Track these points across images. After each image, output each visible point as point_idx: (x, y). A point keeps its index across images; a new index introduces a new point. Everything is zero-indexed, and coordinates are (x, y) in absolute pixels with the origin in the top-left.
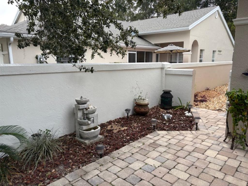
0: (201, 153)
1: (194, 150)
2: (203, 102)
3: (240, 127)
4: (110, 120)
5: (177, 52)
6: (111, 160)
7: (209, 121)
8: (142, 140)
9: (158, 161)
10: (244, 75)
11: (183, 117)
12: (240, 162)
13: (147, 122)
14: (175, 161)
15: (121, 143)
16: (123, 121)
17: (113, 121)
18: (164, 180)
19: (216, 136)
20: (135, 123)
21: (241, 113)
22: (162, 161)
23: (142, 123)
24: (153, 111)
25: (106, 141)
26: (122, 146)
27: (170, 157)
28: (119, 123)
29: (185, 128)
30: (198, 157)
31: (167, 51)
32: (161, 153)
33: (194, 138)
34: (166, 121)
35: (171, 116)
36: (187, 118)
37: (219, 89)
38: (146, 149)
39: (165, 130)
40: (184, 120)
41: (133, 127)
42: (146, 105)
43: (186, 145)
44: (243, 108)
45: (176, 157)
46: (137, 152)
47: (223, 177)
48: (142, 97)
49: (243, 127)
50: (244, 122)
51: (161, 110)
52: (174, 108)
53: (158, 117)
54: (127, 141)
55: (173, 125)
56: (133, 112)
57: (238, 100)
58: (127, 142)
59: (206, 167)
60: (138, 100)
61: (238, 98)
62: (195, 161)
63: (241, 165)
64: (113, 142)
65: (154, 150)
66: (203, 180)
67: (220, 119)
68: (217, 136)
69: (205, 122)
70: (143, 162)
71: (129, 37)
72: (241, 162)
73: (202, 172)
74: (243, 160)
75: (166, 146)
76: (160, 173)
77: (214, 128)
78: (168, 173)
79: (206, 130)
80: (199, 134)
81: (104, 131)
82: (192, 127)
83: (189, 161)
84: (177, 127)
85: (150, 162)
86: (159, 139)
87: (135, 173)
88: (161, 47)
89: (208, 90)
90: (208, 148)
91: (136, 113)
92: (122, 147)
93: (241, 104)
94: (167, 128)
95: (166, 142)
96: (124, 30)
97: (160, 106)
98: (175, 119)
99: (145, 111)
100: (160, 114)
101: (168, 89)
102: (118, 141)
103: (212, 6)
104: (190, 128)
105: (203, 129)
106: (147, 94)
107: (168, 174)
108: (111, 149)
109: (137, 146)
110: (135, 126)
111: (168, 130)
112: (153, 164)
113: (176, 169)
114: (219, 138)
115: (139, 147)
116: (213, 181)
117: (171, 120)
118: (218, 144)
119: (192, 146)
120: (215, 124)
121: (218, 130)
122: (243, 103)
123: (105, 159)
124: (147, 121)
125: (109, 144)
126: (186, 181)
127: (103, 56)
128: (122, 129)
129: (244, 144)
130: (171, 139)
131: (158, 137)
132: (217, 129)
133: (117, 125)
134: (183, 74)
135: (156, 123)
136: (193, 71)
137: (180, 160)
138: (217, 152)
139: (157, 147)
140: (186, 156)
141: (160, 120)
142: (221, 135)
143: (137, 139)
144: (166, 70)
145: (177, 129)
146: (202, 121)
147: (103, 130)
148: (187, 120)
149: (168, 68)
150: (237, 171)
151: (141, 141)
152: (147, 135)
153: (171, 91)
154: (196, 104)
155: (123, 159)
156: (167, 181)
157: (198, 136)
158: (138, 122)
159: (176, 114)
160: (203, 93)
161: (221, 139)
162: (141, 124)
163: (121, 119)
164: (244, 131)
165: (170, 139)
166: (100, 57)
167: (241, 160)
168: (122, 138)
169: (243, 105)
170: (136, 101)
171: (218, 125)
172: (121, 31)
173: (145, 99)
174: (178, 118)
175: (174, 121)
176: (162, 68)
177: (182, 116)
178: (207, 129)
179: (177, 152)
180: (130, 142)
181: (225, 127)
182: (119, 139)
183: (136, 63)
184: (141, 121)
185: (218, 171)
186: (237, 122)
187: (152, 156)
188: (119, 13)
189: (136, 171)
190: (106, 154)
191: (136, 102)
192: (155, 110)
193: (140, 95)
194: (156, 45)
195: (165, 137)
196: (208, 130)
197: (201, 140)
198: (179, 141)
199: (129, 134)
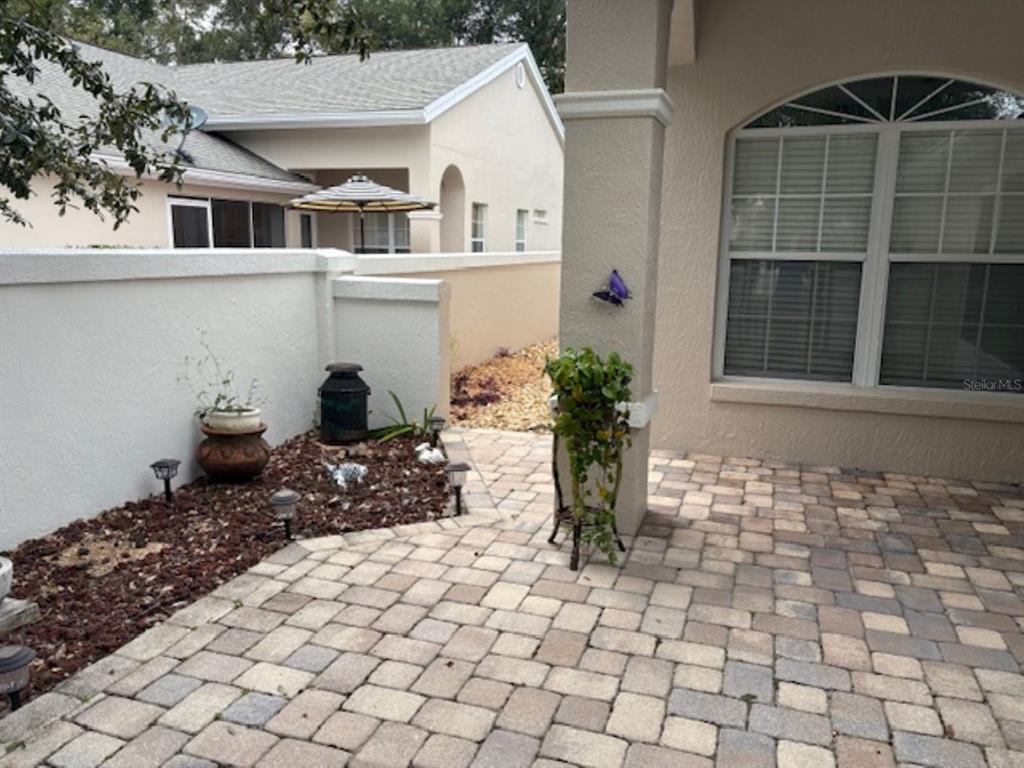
0: (469, 604)
1: (447, 597)
2: (485, 404)
3: (595, 486)
4: (73, 519)
5: (383, 209)
6: (71, 707)
7: (504, 474)
8: (232, 589)
9: (299, 669)
10: (598, 299)
11: (409, 469)
12: (598, 610)
13: (259, 510)
14: (372, 655)
15: (128, 621)
16: (144, 517)
17: (90, 521)
18: (322, 744)
19: (525, 528)
20: (202, 520)
21: (595, 431)
22: (315, 666)
23: (234, 515)
24: (287, 457)
25: (48, 624)
26: (131, 632)
27: (351, 643)
28: (123, 530)
29: (416, 511)
30: (458, 621)
31: (345, 203)
32: (315, 632)
33: (448, 547)
34: (340, 494)
35: (363, 469)
36: (426, 472)
37: (540, 351)
38: (248, 626)
39: (334, 531)
40: (413, 482)
41: (191, 539)
42: (256, 435)
43: (415, 582)
44: (599, 416)
45: (376, 633)
46: (204, 649)
47: (542, 678)
48: (234, 398)
49: (604, 482)
50: (605, 465)
51: (324, 447)
52: (376, 434)
53: (308, 480)
54: (158, 604)
55: (368, 507)
56: (193, 470)
57: (581, 389)
58: (158, 610)
59: (486, 655)
60: (216, 413)
61: (581, 382)
62: (445, 639)
63: (603, 621)
64: (86, 621)
65: (283, 623)
66: (471, 705)
67: (542, 463)
68: (529, 524)
69: (489, 480)
70: (232, 685)
71: (146, 130)
72: (603, 608)
73: (472, 676)
74: (609, 600)
75: (335, 600)
76: (303, 720)
77: (521, 496)
78: (340, 709)
79: (493, 510)
80: (466, 526)
81: (41, 578)
82: (441, 505)
83: (424, 643)
84: (383, 513)
85: (265, 678)
86: (306, 575)
87: (189, 745)
88: (320, 187)
89: (505, 358)
90: (495, 576)
91: (209, 471)
92: (133, 639)
93: (593, 401)
94: (345, 520)
95: (338, 581)
96: (118, 97)
97: (318, 432)
98: (379, 481)
99: (248, 460)
100: (317, 467)
101: (347, 359)
102: (113, 613)
103: (506, 40)
104: (433, 511)
105: (482, 507)
106: (256, 384)
107: (342, 713)
108: (75, 658)
109: (205, 621)
110: (200, 531)
111: (347, 530)
112: (276, 685)
113: (375, 685)
114: (533, 534)
115: (216, 622)
116: (507, 699)
117: (362, 486)
118: (530, 558)
119: (439, 579)
120: (523, 484)
121: (533, 505)
122: (598, 400)
123: (37, 708)
124: (261, 502)
125: (63, 636)
126: (409, 723)
127: (24, 216)
128: (137, 556)
129: (612, 543)
130: (360, 566)
131: (307, 565)
132: (530, 502)
133: (114, 541)
134: (402, 297)
135: (293, 506)
136: (439, 286)
137: (393, 647)
138: (527, 589)
139: (298, 610)
140: (415, 625)
141: (319, 491)
142: (540, 519)
143: (207, 587)
144: (334, 282)
145: (384, 520)
146: (479, 478)
147: (36, 573)
148: (425, 480)
149: (344, 273)
150: (588, 646)
151: (226, 596)
152: (255, 562)
153: (361, 369)
154: (461, 411)
155: (131, 693)
156: (335, 747)
157: (462, 537)
158: (218, 512)
159: (381, 460)
160: (487, 371)
161: (540, 534)
162: (231, 520)
163: (130, 511)
164: (606, 497)
165: (352, 568)
166: (7, 218)
167: (601, 603)
168: (133, 598)
169: (599, 405)
170: (206, 419)
171: (533, 484)
172: (100, 98)
173: (245, 407)
174: (389, 474)
175: (373, 487)
176: (319, 275)
177: (405, 465)
178: (496, 506)
179: (378, 618)
180: (174, 610)
181: (552, 489)
182: (117, 603)
183: (212, 250)
184: (230, 505)
185: (527, 659)
186: (584, 469)
187: (273, 653)
188: (118, 17)
189: (194, 735)
190: (43, 684)
191: (207, 425)
192: (298, 451)
193: (223, 394)
194: (299, 175)
195: (331, 560)
196: (500, 509)
197: (473, 553)
198: (388, 568)
199: (173, 571)
